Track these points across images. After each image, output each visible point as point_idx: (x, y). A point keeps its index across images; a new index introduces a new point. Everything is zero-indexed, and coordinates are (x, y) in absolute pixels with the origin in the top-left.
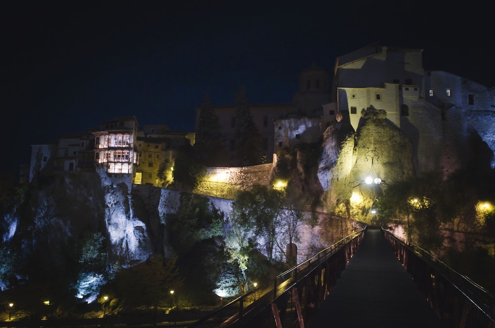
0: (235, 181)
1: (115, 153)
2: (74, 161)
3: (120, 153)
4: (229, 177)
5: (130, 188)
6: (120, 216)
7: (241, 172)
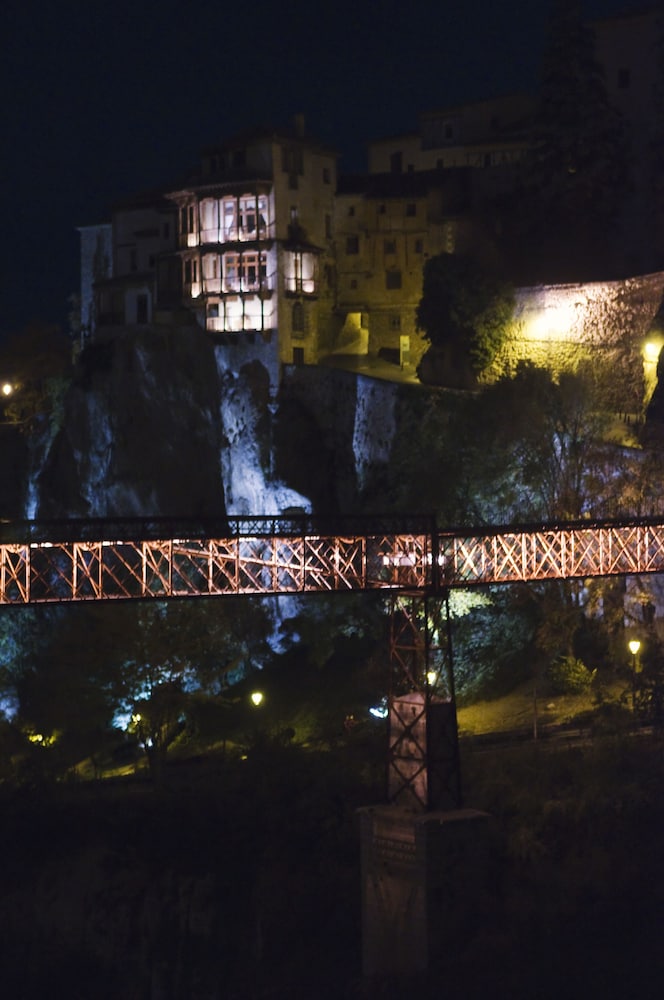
0: (601, 332)
1: (241, 260)
2: (145, 291)
3: (251, 259)
4: (582, 319)
5: (275, 380)
6: (249, 476)
7: (619, 299)
